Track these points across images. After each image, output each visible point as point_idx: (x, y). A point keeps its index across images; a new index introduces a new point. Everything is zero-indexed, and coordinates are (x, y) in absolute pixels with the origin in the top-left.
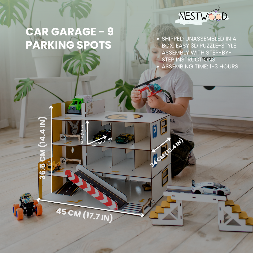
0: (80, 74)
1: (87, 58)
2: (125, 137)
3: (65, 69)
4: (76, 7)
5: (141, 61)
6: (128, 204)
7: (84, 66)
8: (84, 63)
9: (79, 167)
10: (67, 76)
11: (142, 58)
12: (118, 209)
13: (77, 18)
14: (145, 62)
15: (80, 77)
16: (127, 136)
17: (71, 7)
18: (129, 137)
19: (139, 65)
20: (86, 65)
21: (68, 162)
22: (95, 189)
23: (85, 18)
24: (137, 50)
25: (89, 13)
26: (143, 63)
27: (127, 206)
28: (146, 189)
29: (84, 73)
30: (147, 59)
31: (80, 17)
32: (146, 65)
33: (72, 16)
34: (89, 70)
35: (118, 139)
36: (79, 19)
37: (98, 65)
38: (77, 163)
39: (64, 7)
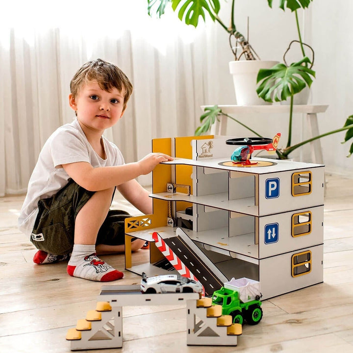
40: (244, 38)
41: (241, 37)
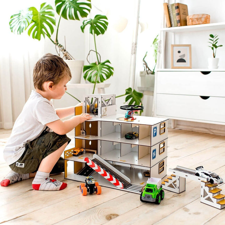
0: (96, 82)
1: (103, 69)
2: (132, 134)
3: (85, 77)
4: (95, 25)
5: (148, 71)
6: (131, 185)
7: (100, 76)
8: (101, 73)
9: (95, 156)
10: (86, 83)
11: (149, 70)
12: (124, 188)
13: (96, 35)
14: (152, 73)
15: (97, 84)
16: (134, 134)
17: (91, 24)
18: (135, 135)
19: (147, 75)
20: (102, 75)
21: (87, 152)
22: (107, 172)
23: (102, 34)
24: (145, 62)
25: (106, 30)
26: (150, 74)
27: (131, 186)
28: (146, 175)
29: (100, 82)
30: (154, 70)
31: (98, 34)
32: (152, 75)
33: (92, 33)
34: (105, 80)
35: (127, 136)
36: (97, 35)
37: (112, 75)
38: (94, 153)
39: (84, 25)
40: (63, 48)
41: (62, 47)
